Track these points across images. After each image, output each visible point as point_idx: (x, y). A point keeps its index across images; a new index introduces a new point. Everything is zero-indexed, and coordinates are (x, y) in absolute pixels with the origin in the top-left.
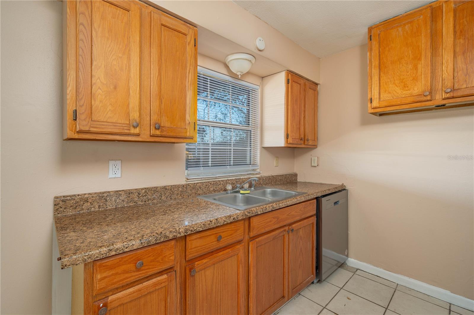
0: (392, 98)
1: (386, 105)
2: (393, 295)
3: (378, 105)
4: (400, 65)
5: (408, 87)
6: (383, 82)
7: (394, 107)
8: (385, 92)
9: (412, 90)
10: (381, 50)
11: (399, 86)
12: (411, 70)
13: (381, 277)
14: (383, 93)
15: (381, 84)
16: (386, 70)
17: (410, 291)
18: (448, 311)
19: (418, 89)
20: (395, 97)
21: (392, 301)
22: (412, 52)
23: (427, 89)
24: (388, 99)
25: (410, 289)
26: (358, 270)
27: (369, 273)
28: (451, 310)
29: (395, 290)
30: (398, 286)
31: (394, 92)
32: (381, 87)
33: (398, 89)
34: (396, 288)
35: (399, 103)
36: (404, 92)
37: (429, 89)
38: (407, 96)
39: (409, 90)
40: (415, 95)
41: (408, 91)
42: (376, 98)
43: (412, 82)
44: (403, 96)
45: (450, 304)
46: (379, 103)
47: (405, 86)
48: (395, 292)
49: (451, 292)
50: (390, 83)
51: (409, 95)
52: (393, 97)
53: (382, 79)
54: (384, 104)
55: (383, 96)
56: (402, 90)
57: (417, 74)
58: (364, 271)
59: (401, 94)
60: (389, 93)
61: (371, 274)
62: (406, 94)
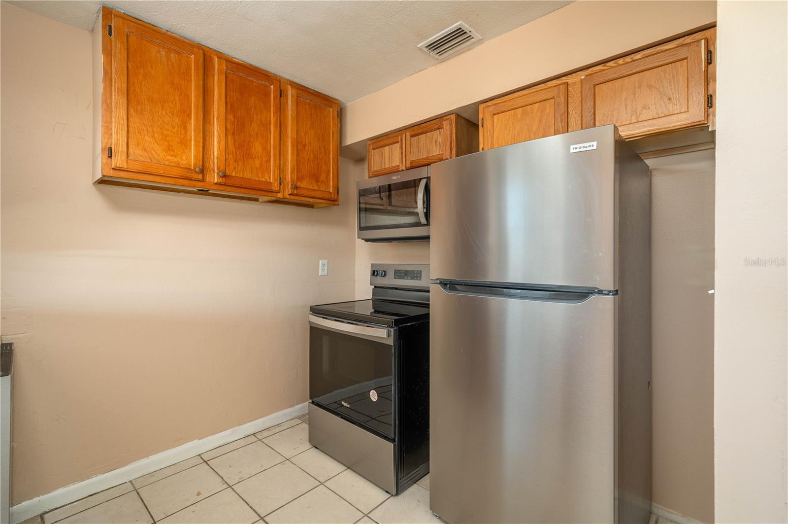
0: (149, 161)
1: (141, 169)
2: (142, 500)
3: (124, 165)
4: (162, 110)
5: (173, 151)
6: (135, 127)
7: (152, 176)
8: (138, 147)
9: (179, 157)
10: (130, 66)
11: (161, 145)
12: (178, 126)
13: (99, 491)
14: (134, 147)
15: (131, 129)
16: (139, 107)
17: (153, 476)
18: (205, 464)
19: (187, 159)
20: (154, 161)
21: (148, 508)
22: (179, 100)
23: (198, 163)
24: (143, 160)
25: (150, 475)
26: (46, 516)
27: (70, 504)
28: (206, 460)
29: (137, 491)
30: (134, 482)
31: (153, 152)
32: (130, 135)
33: (158, 148)
34: (134, 487)
35: (162, 172)
36: (168, 157)
37: (201, 164)
38: (173, 164)
39: (175, 156)
40: (182, 166)
41: (174, 158)
42: (122, 151)
43: (179, 145)
44: (167, 163)
45: (199, 455)
46: (127, 163)
47: (169, 149)
48: (138, 493)
49: (199, 439)
50: (146, 133)
51: (175, 165)
52: (151, 160)
53: (131, 120)
54: (135, 167)
55: (134, 152)
56: (166, 153)
57: (185, 136)
58: (60, 507)
59: (164, 159)
60: (145, 150)
61: (76, 502)
62: (171, 160)
